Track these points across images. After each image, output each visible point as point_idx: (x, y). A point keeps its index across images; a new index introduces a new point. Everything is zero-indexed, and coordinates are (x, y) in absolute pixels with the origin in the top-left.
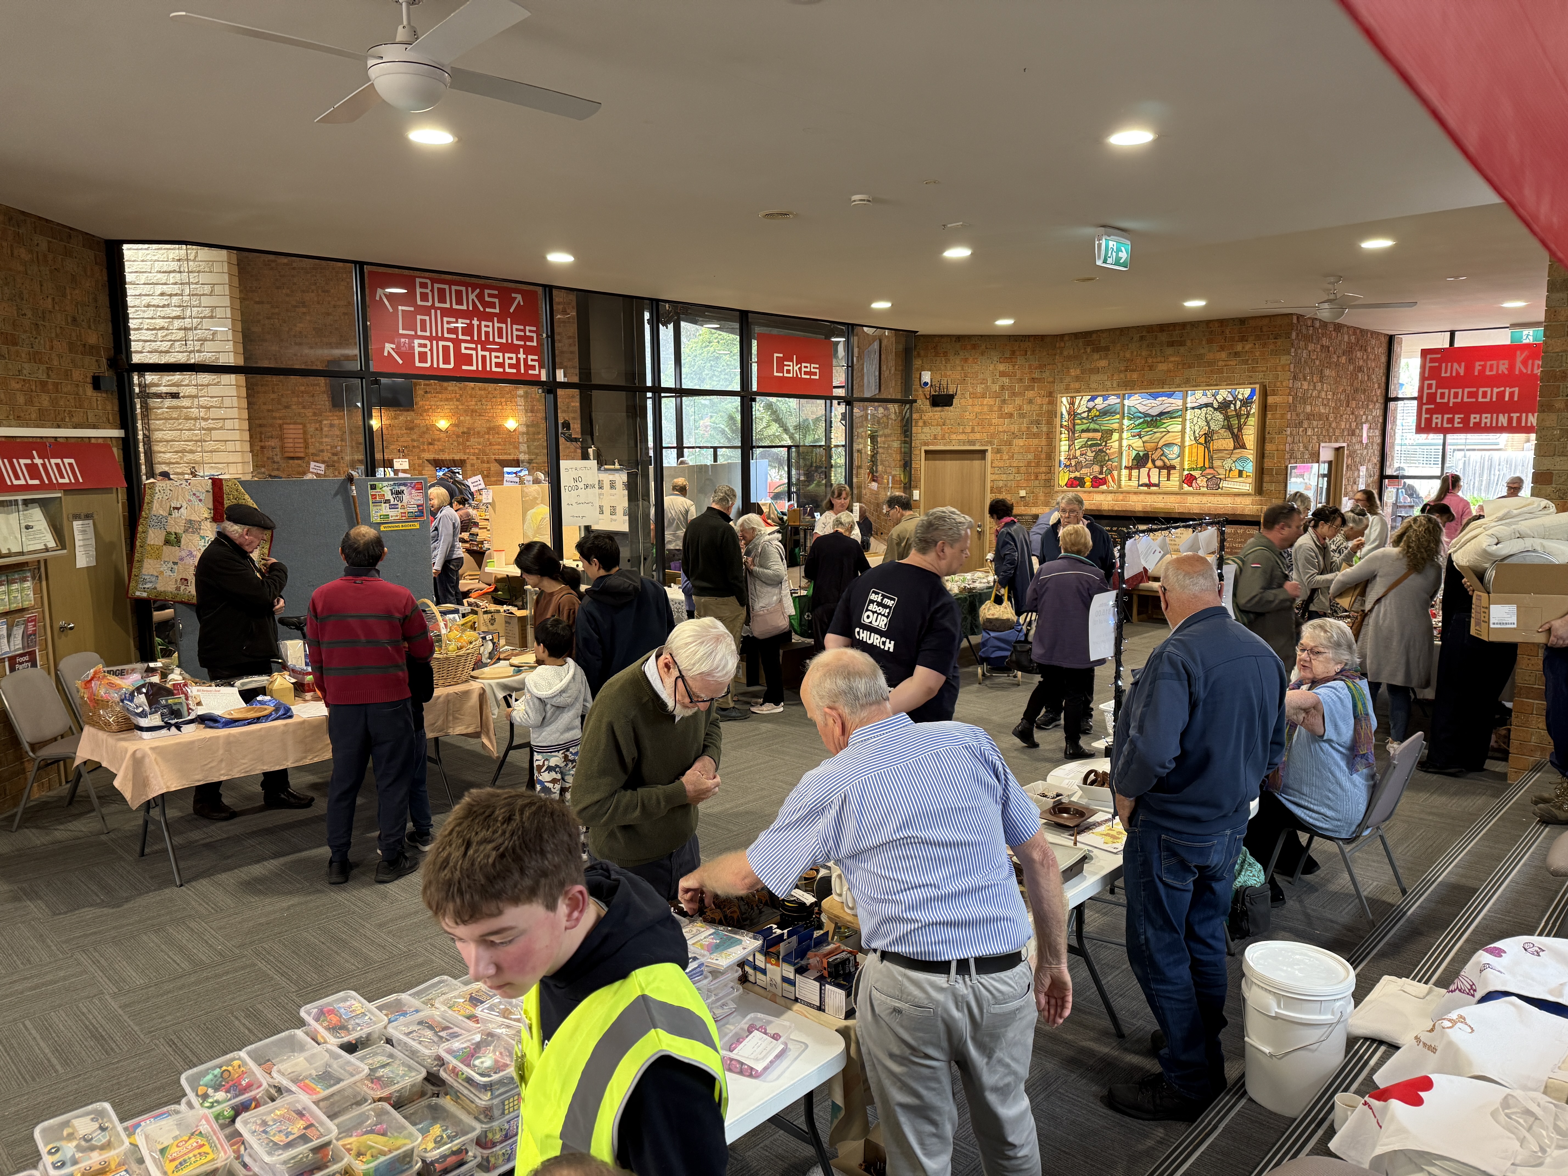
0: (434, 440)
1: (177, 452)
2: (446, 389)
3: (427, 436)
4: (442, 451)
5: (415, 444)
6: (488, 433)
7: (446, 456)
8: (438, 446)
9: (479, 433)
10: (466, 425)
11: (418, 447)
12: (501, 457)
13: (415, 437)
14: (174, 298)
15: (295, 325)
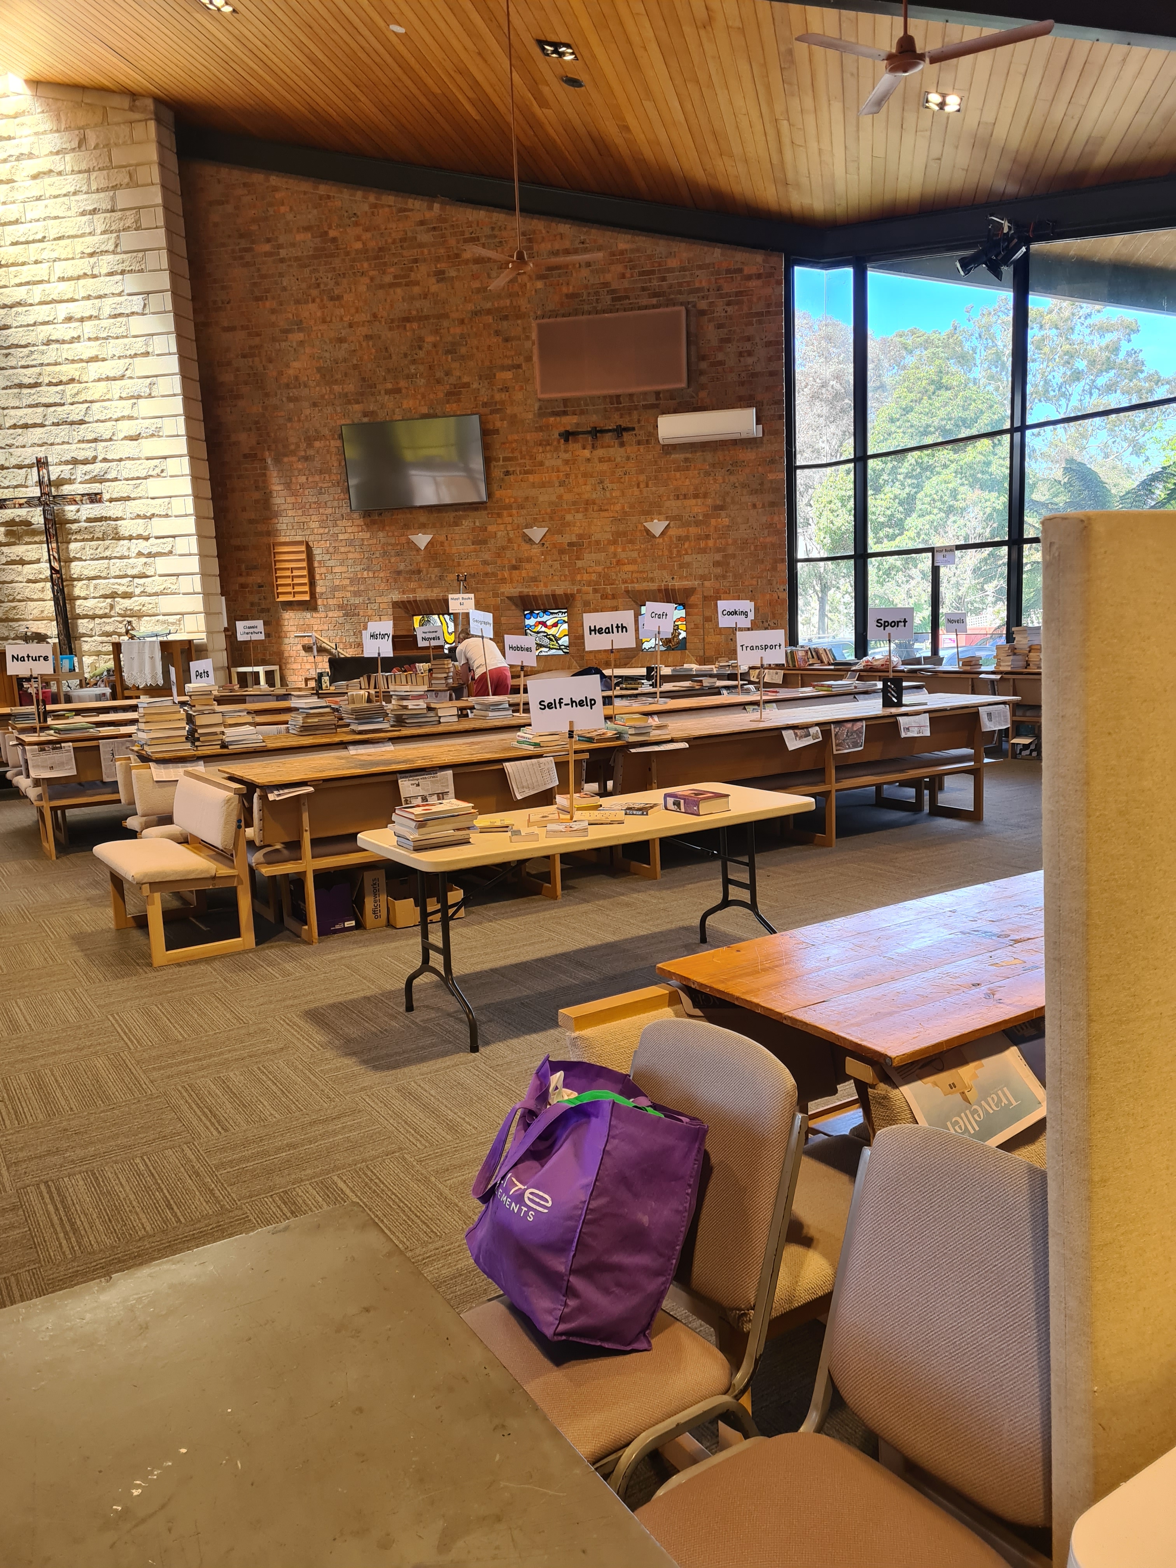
0: (520, 560)
1: (105, 597)
2: (541, 464)
3: (508, 554)
4: (534, 580)
5: (489, 569)
6: (614, 542)
7: (541, 589)
8: (528, 570)
9: (598, 542)
10: (577, 530)
11: (494, 575)
12: (637, 586)
13: (487, 556)
14: (88, 325)
15: (288, 366)
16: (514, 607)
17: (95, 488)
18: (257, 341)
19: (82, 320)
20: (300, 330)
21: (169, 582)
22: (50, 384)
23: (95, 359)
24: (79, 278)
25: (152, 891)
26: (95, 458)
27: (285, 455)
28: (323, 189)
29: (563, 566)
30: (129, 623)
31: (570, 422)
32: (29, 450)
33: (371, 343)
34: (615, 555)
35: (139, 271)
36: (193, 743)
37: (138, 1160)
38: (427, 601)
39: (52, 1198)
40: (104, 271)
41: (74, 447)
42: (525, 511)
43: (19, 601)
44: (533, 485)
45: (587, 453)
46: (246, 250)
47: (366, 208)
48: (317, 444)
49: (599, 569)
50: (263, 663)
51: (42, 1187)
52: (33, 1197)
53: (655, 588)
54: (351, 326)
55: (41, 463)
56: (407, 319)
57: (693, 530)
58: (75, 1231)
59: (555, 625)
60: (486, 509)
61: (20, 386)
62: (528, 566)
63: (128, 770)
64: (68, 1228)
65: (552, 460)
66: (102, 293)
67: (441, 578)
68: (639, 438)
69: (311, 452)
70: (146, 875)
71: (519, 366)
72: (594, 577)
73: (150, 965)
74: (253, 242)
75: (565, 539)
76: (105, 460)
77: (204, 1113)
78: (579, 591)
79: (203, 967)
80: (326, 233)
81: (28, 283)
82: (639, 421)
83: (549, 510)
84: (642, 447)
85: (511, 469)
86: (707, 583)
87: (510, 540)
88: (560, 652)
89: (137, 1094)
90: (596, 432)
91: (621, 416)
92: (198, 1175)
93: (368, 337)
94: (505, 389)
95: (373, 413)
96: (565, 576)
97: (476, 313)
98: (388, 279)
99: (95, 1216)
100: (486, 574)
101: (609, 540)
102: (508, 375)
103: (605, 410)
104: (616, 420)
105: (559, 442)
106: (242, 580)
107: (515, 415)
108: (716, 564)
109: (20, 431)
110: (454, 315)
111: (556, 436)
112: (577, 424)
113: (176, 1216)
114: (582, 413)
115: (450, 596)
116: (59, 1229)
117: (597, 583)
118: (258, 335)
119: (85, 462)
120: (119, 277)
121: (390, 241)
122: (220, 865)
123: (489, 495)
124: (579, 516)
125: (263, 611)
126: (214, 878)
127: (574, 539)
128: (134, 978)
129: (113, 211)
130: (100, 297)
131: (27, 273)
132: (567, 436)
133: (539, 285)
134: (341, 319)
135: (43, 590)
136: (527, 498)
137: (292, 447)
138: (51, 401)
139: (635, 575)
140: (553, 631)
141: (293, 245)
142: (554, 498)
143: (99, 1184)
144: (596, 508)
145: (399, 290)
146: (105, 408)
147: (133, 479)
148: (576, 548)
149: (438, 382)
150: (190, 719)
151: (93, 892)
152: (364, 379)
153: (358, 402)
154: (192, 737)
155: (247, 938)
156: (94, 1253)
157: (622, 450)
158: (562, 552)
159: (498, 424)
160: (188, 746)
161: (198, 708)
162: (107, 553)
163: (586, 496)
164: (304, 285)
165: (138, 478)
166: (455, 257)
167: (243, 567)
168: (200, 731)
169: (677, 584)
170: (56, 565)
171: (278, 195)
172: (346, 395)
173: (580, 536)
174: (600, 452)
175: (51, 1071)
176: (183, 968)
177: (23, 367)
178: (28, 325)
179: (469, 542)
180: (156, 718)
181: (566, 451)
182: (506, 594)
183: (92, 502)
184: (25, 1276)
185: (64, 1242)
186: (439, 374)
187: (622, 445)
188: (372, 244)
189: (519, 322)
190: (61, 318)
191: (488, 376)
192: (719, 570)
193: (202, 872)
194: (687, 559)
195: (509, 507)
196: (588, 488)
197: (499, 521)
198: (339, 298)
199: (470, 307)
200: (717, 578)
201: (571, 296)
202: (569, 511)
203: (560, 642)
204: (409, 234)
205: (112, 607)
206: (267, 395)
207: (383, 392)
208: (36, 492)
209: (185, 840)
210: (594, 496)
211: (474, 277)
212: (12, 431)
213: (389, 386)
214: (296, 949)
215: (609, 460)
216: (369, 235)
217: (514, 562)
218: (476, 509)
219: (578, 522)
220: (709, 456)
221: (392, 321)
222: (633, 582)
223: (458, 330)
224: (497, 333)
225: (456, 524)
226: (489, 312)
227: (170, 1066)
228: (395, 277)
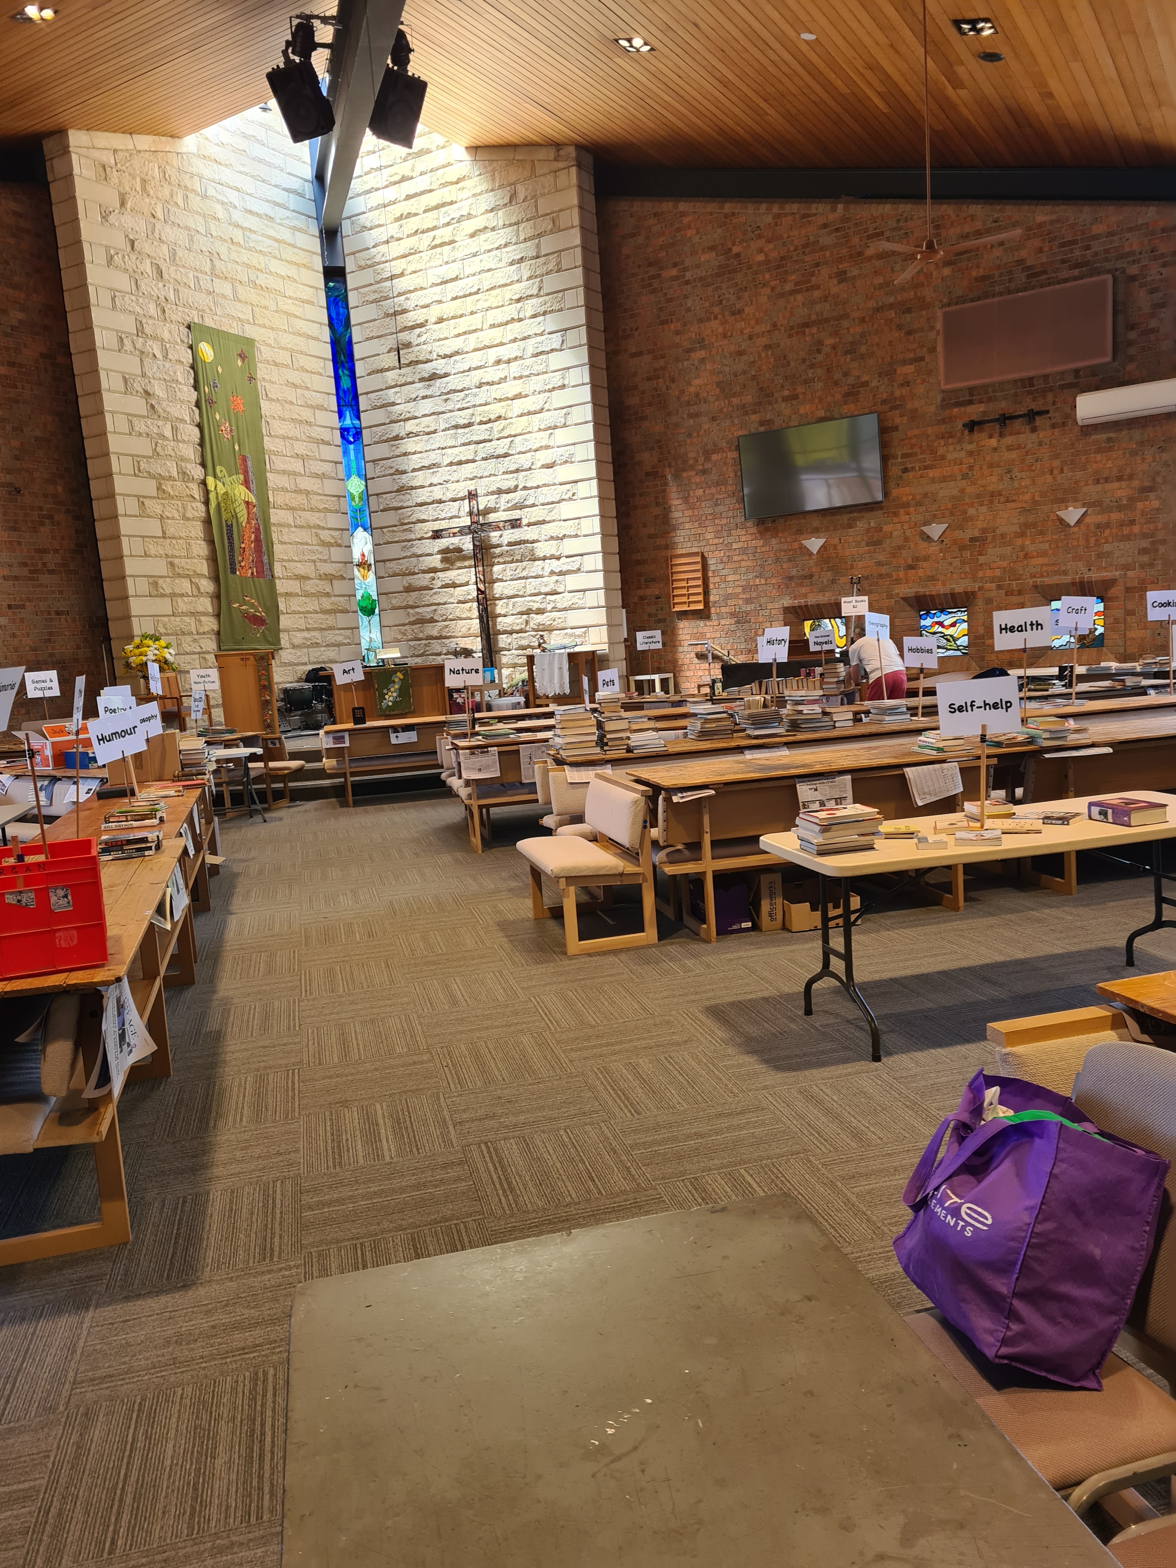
0: (917, 559)
1: (522, 613)
2: (943, 457)
3: (905, 553)
4: (932, 579)
5: (883, 570)
6: (1022, 535)
7: (939, 588)
8: (925, 569)
9: (1003, 536)
10: (980, 524)
11: (889, 575)
12: (1047, 580)
13: (881, 557)
14: (513, 365)
15: (689, 383)
16: (909, 608)
17: (515, 514)
18: (662, 362)
19: (508, 362)
20: (702, 347)
21: (576, 598)
22: (481, 423)
23: (518, 396)
24: (507, 323)
25: (568, 885)
26: (517, 486)
27: (684, 470)
28: (728, 207)
29: (963, 563)
30: (542, 636)
31: (975, 411)
32: (462, 484)
33: (770, 353)
34: (1023, 548)
35: (559, 310)
36: (602, 748)
37: (562, 1132)
38: (818, 605)
39: (491, 1157)
40: (529, 314)
41: (499, 478)
42: (924, 508)
43: (451, 620)
44: (933, 481)
45: (993, 442)
46: (653, 277)
47: (769, 219)
48: (715, 457)
49: (1004, 564)
50: (658, 671)
51: (483, 1146)
52: (476, 1155)
53: (1069, 581)
54: (750, 338)
55: (472, 496)
56: (807, 325)
57: (1115, 516)
58: (512, 1190)
59: (953, 625)
60: (881, 508)
61: (456, 427)
62: (925, 564)
63: (545, 772)
64: (506, 1186)
65: (954, 453)
66: (526, 335)
67: (833, 581)
68: (1054, 421)
69: (708, 465)
70: (563, 869)
71: (922, 359)
72: (998, 573)
73: (565, 953)
74: (661, 269)
75: (966, 535)
76: (525, 488)
77: (618, 1095)
78: (980, 588)
79: (611, 958)
80: (730, 250)
81: (465, 333)
82: (1054, 403)
83: (950, 506)
84: (1057, 431)
85: (909, 466)
86: (1130, 574)
87: (906, 539)
88: (959, 653)
89: (558, 1071)
90: (1004, 420)
91: (1034, 400)
92: (615, 1152)
93: (767, 347)
94: (906, 384)
95: (770, 422)
96: (966, 573)
97: (877, 310)
98: (789, 287)
99: (528, 1178)
100: (881, 576)
101: (1016, 532)
102: (910, 369)
103: (1016, 395)
104: (1029, 404)
105: (963, 433)
106: (641, 592)
107: (916, 410)
108: (1143, 551)
109: (455, 467)
110: (855, 315)
111: (960, 426)
112: (984, 413)
113: (597, 1188)
114: (990, 400)
115: (843, 599)
116: (498, 1186)
117: (1001, 579)
118: (663, 357)
119: (508, 491)
120: (541, 318)
121: (792, 248)
122: (628, 864)
123: (886, 494)
124: (984, 509)
125: (659, 621)
126: (622, 875)
127: (977, 534)
128: (552, 964)
129: (538, 257)
130: (524, 339)
131: (464, 324)
132: (972, 426)
133: (947, 271)
134: (742, 333)
135: (470, 610)
136: (926, 495)
137: (691, 462)
138: (481, 438)
139: (1045, 569)
140: (951, 631)
141: (698, 266)
142: (955, 492)
143: (529, 1150)
144: (1002, 499)
145: (800, 297)
146: (526, 440)
147: (548, 504)
148: (979, 543)
149: (836, 383)
150: (600, 725)
151: (513, 884)
152: (761, 389)
153: (755, 412)
154: (601, 742)
155: (650, 933)
156: (528, 1212)
157: (1034, 436)
158: (962, 548)
159: (898, 420)
160: (598, 750)
161: (607, 714)
162: (524, 574)
163: (991, 488)
164: (707, 304)
165: (553, 503)
166: (857, 256)
167: (642, 580)
168: (608, 736)
169: (1095, 576)
170: (481, 586)
171: (686, 220)
172: (744, 406)
173: (984, 530)
174: (1009, 440)
175: (485, 1042)
176: (594, 958)
177: (459, 410)
178: (464, 372)
179: (863, 543)
180: (571, 724)
181: (970, 443)
182: (901, 595)
183: (513, 527)
184: (472, 1225)
185: (503, 1199)
186: (837, 376)
187: (1034, 430)
188: (774, 255)
189: (924, 313)
190: (491, 361)
191: (888, 373)
192: (1145, 559)
193: (611, 868)
194: (1107, 548)
195: (906, 505)
196: (994, 479)
197: (896, 520)
198: (740, 311)
199: (872, 304)
200: (1142, 566)
201: (983, 279)
202: (971, 505)
203: (958, 643)
204: (812, 239)
205: (527, 622)
206: (669, 414)
207: (780, 399)
208: (466, 521)
209: (594, 838)
210: (1001, 487)
211: (877, 273)
212: (449, 468)
213: (786, 393)
214: (695, 946)
215: (1019, 447)
216: (771, 246)
217: (910, 562)
218: (872, 510)
219: (981, 515)
220: (1137, 434)
221: (792, 328)
222: (1042, 576)
223: (858, 330)
224: (899, 327)
225: (850, 526)
226: (891, 306)
227: (586, 1048)
228: (796, 284)
